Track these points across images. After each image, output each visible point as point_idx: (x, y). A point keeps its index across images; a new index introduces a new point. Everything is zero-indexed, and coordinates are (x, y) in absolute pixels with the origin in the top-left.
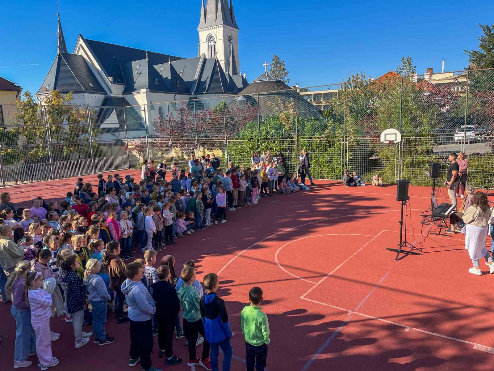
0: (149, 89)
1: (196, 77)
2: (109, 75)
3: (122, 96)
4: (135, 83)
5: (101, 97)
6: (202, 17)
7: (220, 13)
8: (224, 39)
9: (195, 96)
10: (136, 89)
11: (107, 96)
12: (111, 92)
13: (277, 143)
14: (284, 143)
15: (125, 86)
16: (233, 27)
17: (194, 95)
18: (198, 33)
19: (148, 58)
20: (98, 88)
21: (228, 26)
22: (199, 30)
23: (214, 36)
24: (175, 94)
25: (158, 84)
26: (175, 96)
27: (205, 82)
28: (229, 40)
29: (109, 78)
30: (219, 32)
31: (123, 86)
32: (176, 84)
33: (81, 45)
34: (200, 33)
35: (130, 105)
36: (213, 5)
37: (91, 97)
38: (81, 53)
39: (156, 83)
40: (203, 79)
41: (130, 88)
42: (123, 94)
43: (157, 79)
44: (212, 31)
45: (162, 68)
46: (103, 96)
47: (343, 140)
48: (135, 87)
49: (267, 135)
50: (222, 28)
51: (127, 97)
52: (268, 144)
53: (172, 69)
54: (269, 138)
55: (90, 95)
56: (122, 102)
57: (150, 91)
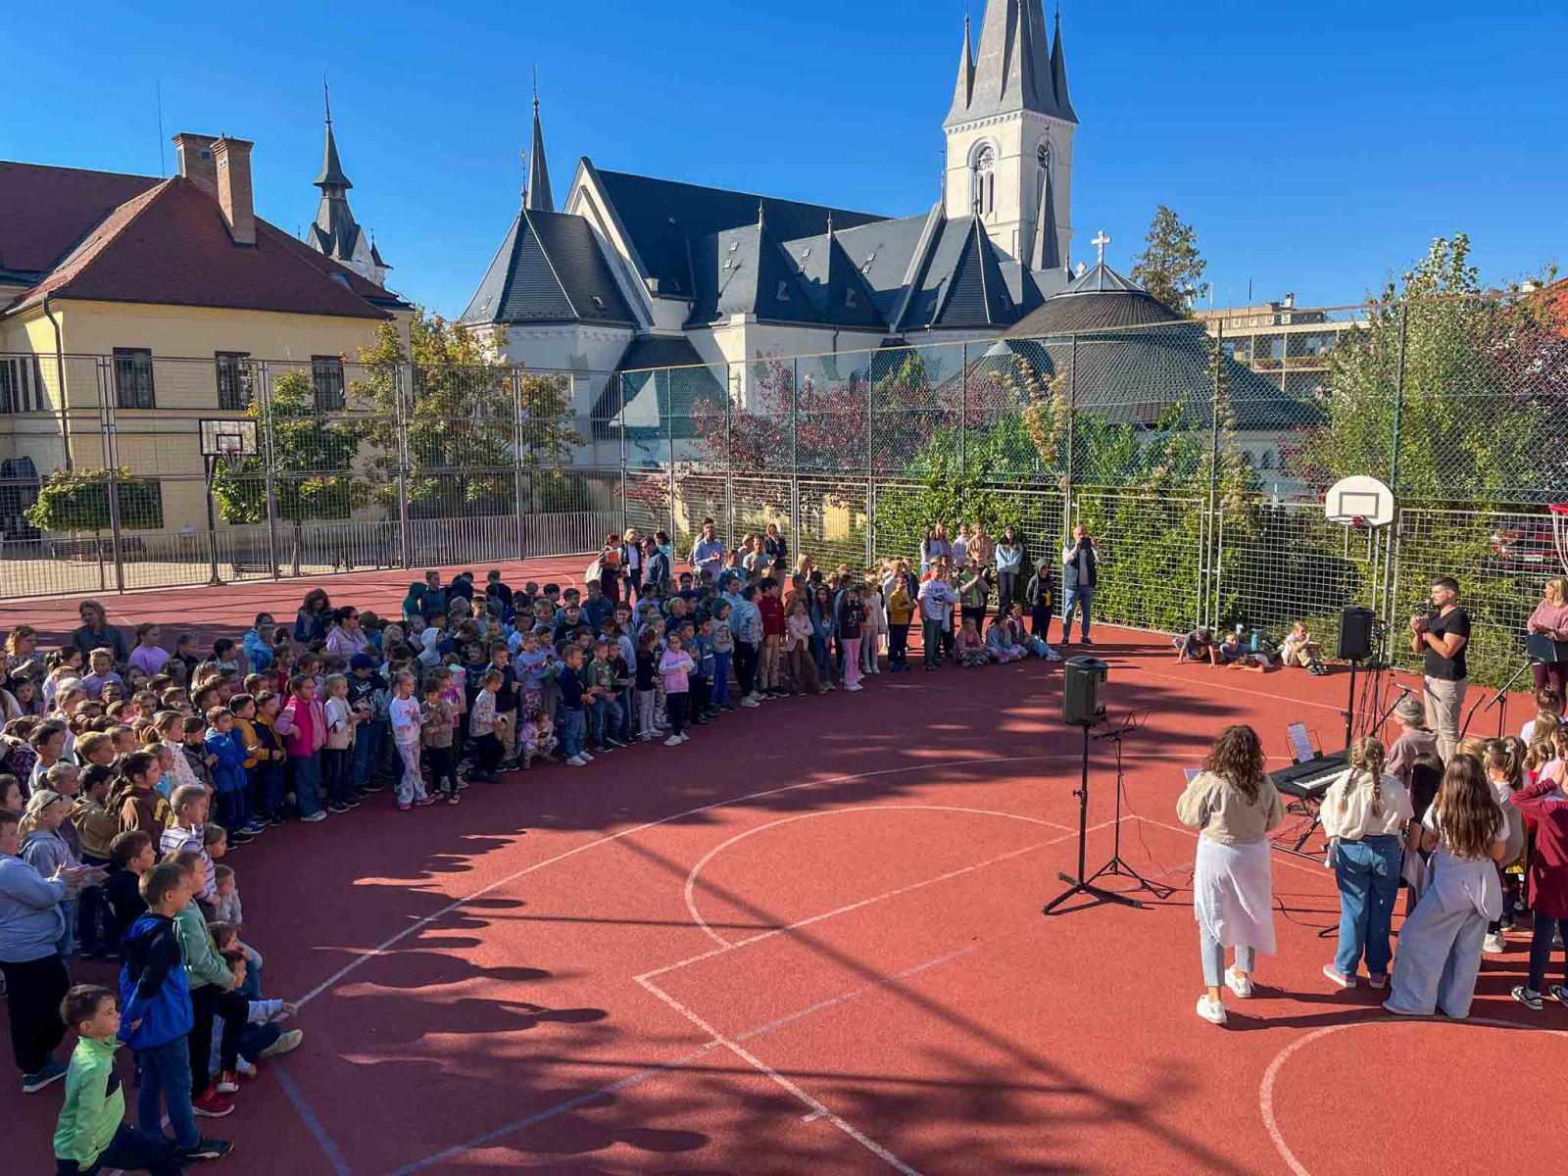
0: (755, 316)
1: (908, 278)
2: (649, 271)
3: (683, 334)
4: (720, 296)
5: (621, 336)
6: (961, 89)
7: (1016, 72)
8: (1024, 155)
9: (900, 336)
10: (720, 314)
11: (638, 333)
12: (651, 323)
13: (1013, 501)
14: (1031, 502)
15: (692, 305)
16: (1057, 116)
17: (898, 331)
18: (944, 136)
19: (765, 221)
20: (616, 309)
21: (1040, 115)
22: (947, 130)
23: (993, 145)
24: (834, 329)
25: (787, 298)
26: (835, 338)
27: (935, 292)
28: (1041, 159)
29: (649, 281)
30: (1007, 135)
31: (686, 304)
32: (844, 297)
33: (584, 188)
34: (950, 139)
35: (702, 362)
36: (998, 48)
37: (593, 337)
38: (583, 209)
39: (780, 297)
40: (929, 284)
41: (705, 311)
42: (684, 329)
43: (785, 285)
44: (989, 133)
45: (807, 251)
46: (629, 332)
47: (1207, 504)
48: (719, 309)
49: (985, 474)
50: (1019, 122)
51: (696, 337)
52: (986, 502)
53: (837, 252)
54: (991, 484)
55: (591, 330)
56: (679, 351)
57: (758, 322)
